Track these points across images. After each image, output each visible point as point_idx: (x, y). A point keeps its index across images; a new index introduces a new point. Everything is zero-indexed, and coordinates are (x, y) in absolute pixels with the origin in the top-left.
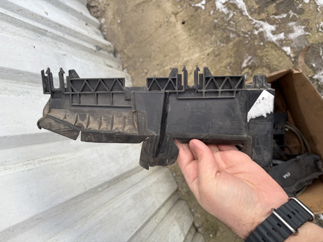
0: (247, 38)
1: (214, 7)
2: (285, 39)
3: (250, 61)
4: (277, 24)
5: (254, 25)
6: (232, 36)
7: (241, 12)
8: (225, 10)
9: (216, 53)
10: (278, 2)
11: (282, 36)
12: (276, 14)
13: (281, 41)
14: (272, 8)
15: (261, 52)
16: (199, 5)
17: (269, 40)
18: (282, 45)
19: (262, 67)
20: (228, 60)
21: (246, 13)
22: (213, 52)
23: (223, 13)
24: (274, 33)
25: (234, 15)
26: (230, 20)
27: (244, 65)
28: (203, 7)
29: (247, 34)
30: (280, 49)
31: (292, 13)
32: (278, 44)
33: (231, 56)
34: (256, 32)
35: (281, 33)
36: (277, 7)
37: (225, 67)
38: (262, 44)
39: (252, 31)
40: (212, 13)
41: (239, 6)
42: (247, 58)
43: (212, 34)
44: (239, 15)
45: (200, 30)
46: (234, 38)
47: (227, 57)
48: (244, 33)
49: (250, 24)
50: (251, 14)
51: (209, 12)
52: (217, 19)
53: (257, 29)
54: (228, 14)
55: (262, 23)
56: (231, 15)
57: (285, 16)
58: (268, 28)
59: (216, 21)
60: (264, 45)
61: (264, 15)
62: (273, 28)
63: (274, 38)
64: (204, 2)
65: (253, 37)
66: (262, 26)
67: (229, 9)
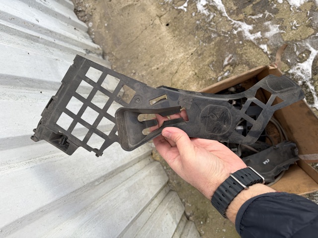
0: (227, 37)
1: (196, 9)
2: (261, 38)
3: (230, 58)
4: (254, 24)
5: (233, 25)
6: (213, 36)
7: (221, 13)
8: (206, 12)
9: (199, 53)
10: (254, 3)
11: (259, 35)
12: (253, 15)
13: (258, 39)
14: (249, 9)
15: (241, 51)
16: (182, 7)
17: (247, 39)
18: (259, 43)
19: (242, 64)
20: (211, 59)
21: (225, 14)
22: (197, 51)
23: (204, 14)
24: (251, 32)
25: (214, 16)
26: (211, 21)
27: (226, 63)
28: (185, 10)
29: (227, 34)
30: (258, 47)
31: (267, 13)
32: (255, 42)
33: (213, 55)
34: (235, 32)
35: (258, 32)
36: (254, 8)
37: (208, 66)
38: (241, 42)
39: (231, 31)
40: (194, 14)
41: (219, 8)
42: (228, 56)
43: (194, 35)
44: (219, 16)
45: (184, 31)
46: (215, 38)
47: (210, 56)
48: (225, 33)
49: (229, 25)
50: (230, 15)
51: (192, 14)
52: (199, 20)
53: (236, 29)
54: (209, 15)
55: (240, 23)
56: (212, 17)
57: (261, 16)
58: (246, 28)
59: (198, 22)
60: (243, 44)
61: (241, 16)
62: (250, 27)
63: (252, 37)
64: (186, 5)
65: (233, 37)
66: (240, 26)
67: (209, 10)
